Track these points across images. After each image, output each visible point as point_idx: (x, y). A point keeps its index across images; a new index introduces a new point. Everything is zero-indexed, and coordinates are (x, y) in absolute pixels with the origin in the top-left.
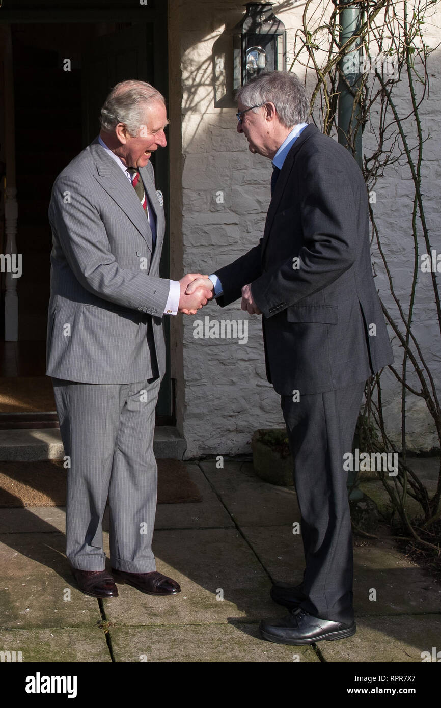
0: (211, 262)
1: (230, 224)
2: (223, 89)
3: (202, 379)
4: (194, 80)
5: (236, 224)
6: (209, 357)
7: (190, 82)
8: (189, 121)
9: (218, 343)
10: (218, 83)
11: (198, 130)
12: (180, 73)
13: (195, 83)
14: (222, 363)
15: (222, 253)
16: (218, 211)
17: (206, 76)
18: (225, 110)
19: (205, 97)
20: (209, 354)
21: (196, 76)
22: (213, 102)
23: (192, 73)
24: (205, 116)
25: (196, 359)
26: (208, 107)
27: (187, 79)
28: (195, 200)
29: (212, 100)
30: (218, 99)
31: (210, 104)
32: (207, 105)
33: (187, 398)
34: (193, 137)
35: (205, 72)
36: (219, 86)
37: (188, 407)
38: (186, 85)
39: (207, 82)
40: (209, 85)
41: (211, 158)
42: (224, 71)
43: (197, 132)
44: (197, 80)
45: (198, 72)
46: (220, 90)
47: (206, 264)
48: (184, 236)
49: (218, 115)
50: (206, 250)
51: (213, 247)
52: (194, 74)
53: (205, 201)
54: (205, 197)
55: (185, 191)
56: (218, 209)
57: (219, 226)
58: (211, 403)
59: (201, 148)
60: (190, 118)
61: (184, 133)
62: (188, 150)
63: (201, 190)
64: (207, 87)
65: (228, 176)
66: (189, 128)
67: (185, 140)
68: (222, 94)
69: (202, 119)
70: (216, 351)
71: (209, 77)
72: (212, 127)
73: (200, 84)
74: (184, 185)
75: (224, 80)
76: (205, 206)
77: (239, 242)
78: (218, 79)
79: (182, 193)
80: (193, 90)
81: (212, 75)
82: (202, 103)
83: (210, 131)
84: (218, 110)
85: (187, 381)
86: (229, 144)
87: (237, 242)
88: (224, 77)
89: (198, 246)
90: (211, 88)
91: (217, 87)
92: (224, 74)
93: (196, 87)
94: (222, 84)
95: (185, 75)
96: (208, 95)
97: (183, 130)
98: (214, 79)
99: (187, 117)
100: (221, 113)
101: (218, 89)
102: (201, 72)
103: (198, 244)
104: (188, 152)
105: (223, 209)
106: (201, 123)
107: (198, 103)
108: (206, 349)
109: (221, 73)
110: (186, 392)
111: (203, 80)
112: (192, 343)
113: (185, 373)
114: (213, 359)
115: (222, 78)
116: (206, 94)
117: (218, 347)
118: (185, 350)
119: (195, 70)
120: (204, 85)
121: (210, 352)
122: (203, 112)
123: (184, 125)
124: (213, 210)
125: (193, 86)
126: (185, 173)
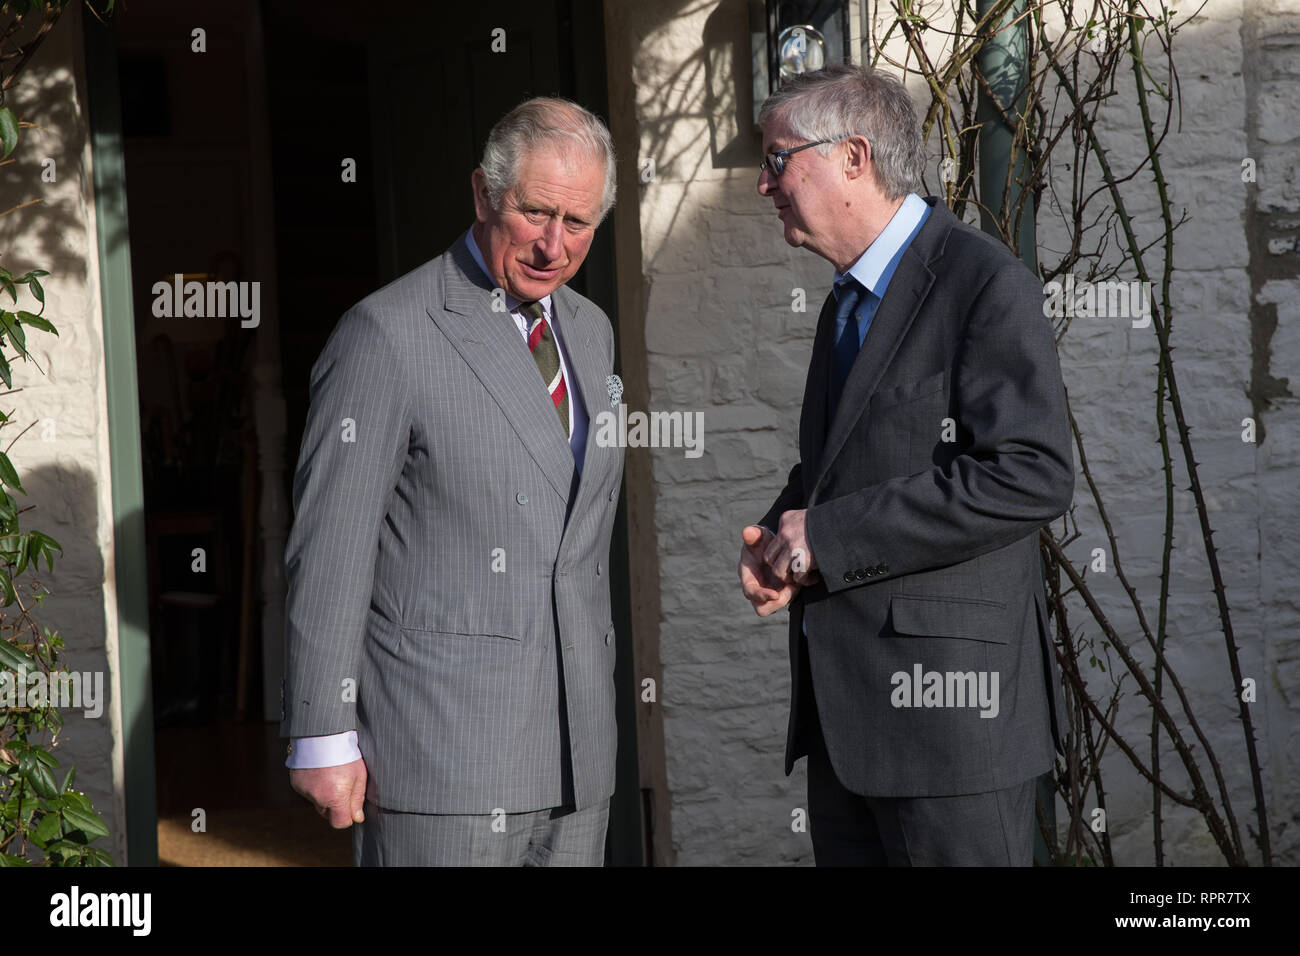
0: (716, 518)
1: (757, 430)
2: (731, 125)
3: (707, 786)
4: (664, 105)
5: (770, 429)
6: (724, 736)
7: (655, 111)
8: (656, 199)
9: (742, 701)
10: (719, 111)
11: (678, 220)
12: (632, 91)
13: (667, 113)
14: (752, 747)
15: (741, 497)
16: (729, 401)
17: (690, 96)
18: (736, 171)
19: (691, 144)
20: (723, 729)
21: (668, 95)
22: (709, 156)
23: (658, 89)
24: (693, 188)
25: (695, 741)
26: (698, 165)
27: (649, 103)
28: (677, 378)
29: (706, 151)
30: (720, 147)
31: (701, 160)
32: (696, 161)
33: (675, 832)
34: (668, 234)
35: (689, 86)
36: (721, 118)
37: (680, 854)
38: (645, 118)
39: (695, 109)
40: (698, 116)
41: (708, 283)
42: (731, 84)
43: (676, 225)
44: (672, 106)
45: (672, 88)
46: (724, 126)
47: (707, 523)
48: (656, 461)
49: (721, 185)
50: (706, 491)
51: (721, 483)
52: (664, 91)
53: (700, 379)
54: (698, 371)
55: (653, 359)
56: (730, 397)
57: (733, 436)
58: (732, 842)
59: (685, 259)
60: (658, 192)
61: (647, 227)
62: (655, 266)
63: (690, 356)
64: (694, 121)
65: (748, 322)
66: (657, 215)
67: (651, 243)
68: (730, 134)
69: (685, 193)
70: (737, 719)
71: (697, 97)
72: (709, 211)
73: (678, 115)
74: (651, 345)
75: (731, 103)
76: (698, 391)
77: (781, 469)
78: (717, 101)
79: (646, 363)
80: (663, 128)
81: (704, 94)
82: (685, 157)
83: (706, 222)
84: (721, 172)
85: (677, 793)
86: (749, 249)
87: (775, 471)
88: (732, 97)
89: (687, 483)
90: (702, 123)
91: (716, 120)
92: (732, 91)
93: (668, 122)
94: (728, 113)
95: (644, 94)
96: (698, 138)
97: (643, 221)
98: (710, 103)
99: (651, 191)
100: (728, 179)
101: (720, 124)
102: (680, 86)
103: (688, 478)
104: (656, 271)
105: (740, 395)
106: (684, 204)
107: (676, 157)
108: (715, 718)
109: (725, 90)
110: (674, 819)
111: (685, 105)
112: (683, 704)
113: (670, 776)
114: (733, 740)
115: (726, 100)
116: (692, 138)
117: (742, 711)
118: (667, 722)
119: (665, 84)
120: (687, 115)
121: (724, 724)
122: (687, 176)
123: (645, 209)
124: (718, 399)
125: (661, 119)
126: (650, 317)
